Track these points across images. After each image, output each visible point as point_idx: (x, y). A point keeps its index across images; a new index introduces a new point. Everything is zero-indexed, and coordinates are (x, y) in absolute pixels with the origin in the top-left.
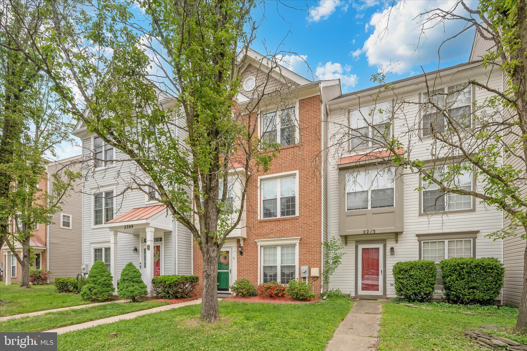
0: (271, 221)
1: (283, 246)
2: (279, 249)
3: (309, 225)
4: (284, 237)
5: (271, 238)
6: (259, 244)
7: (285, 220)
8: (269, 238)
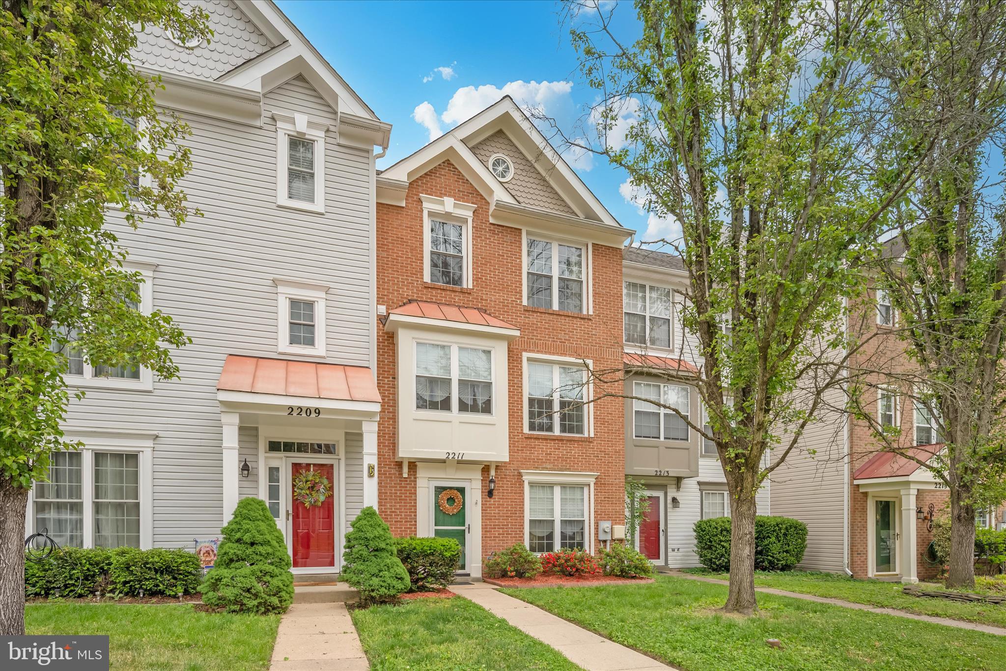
0: (546, 439)
1: (564, 486)
2: (557, 490)
3: (608, 454)
4: (569, 470)
5: (547, 469)
6: (527, 479)
7: (571, 441)
8: (543, 469)
